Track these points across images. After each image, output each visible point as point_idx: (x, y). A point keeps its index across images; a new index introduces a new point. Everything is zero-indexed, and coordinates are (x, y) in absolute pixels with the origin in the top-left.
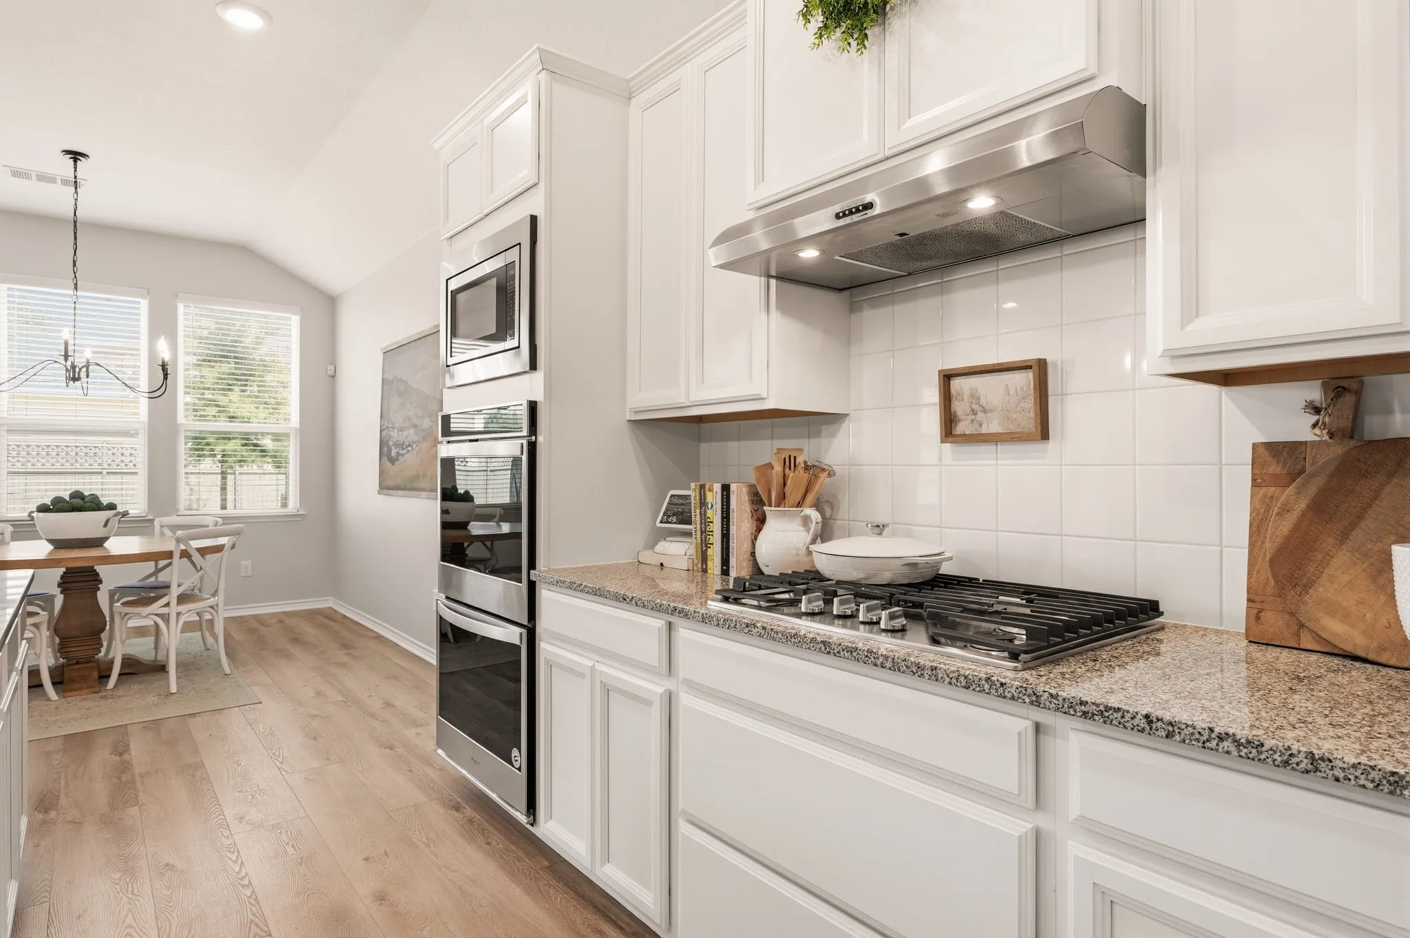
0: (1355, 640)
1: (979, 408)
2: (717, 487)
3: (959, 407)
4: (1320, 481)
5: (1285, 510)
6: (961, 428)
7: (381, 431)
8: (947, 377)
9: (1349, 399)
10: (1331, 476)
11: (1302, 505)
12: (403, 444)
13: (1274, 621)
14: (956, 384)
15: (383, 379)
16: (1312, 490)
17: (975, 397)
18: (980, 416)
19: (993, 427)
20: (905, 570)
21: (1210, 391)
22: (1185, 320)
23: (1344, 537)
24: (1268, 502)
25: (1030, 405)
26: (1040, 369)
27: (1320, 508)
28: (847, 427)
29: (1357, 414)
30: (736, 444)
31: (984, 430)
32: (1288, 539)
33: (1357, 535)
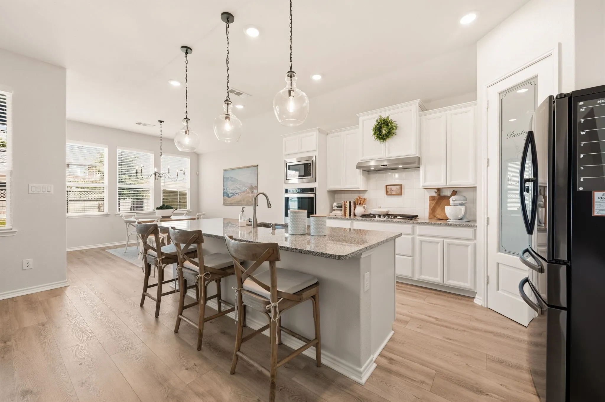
0: (440, 217)
1: (391, 190)
2: (348, 202)
3: (389, 190)
4: (437, 200)
5: (433, 204)
6: (388, 193)
7: (223, 190)
8: (387, 186)
9: (439, 191)
10: (438, 199)
11: (435, 203)
12: (234, 193)
13: (432, 217)
14: (388, 187)
15: (224, 177)
16: (436, 201)
17: (391, 189)
18: (392, 191)
19: (394, 193)
20: (386, 213)
21: (424, 189)
22: (425, 182)
23: (439, 206)
24: (431, 203)
25: (400, 190)
26: (401, 185)
27: (437, 203)
28: (367, 192)
29: (440, 193)
30: (344, 195)
31: (393, 193)
32: (433, 207)
33: (440, 206)
